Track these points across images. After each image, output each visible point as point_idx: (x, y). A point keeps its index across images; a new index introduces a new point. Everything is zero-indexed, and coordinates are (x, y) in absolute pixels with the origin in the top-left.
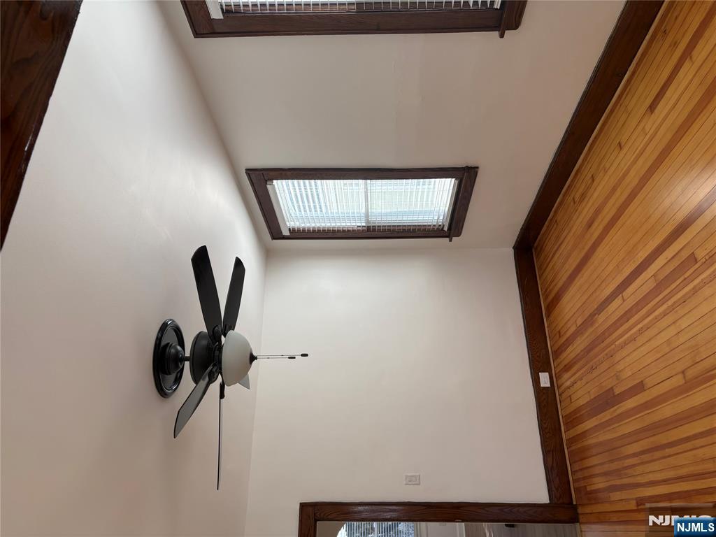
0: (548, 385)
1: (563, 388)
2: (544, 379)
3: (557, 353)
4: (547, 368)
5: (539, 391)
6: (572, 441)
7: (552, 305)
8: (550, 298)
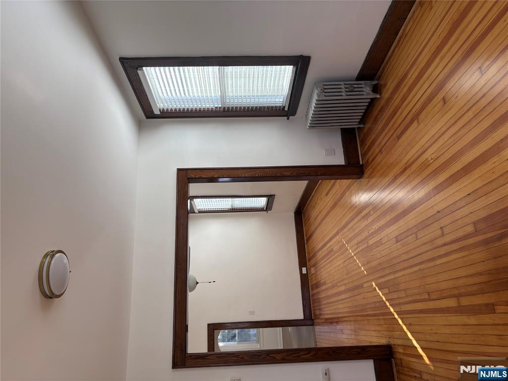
0: (306, 273)
1: (311, 274)
2: (304, 270)
3: (310, 260)
4: (305, 266)
5: (302, 275)
6: (313, 295)
7: (308, 239)
8: (308, 236)
